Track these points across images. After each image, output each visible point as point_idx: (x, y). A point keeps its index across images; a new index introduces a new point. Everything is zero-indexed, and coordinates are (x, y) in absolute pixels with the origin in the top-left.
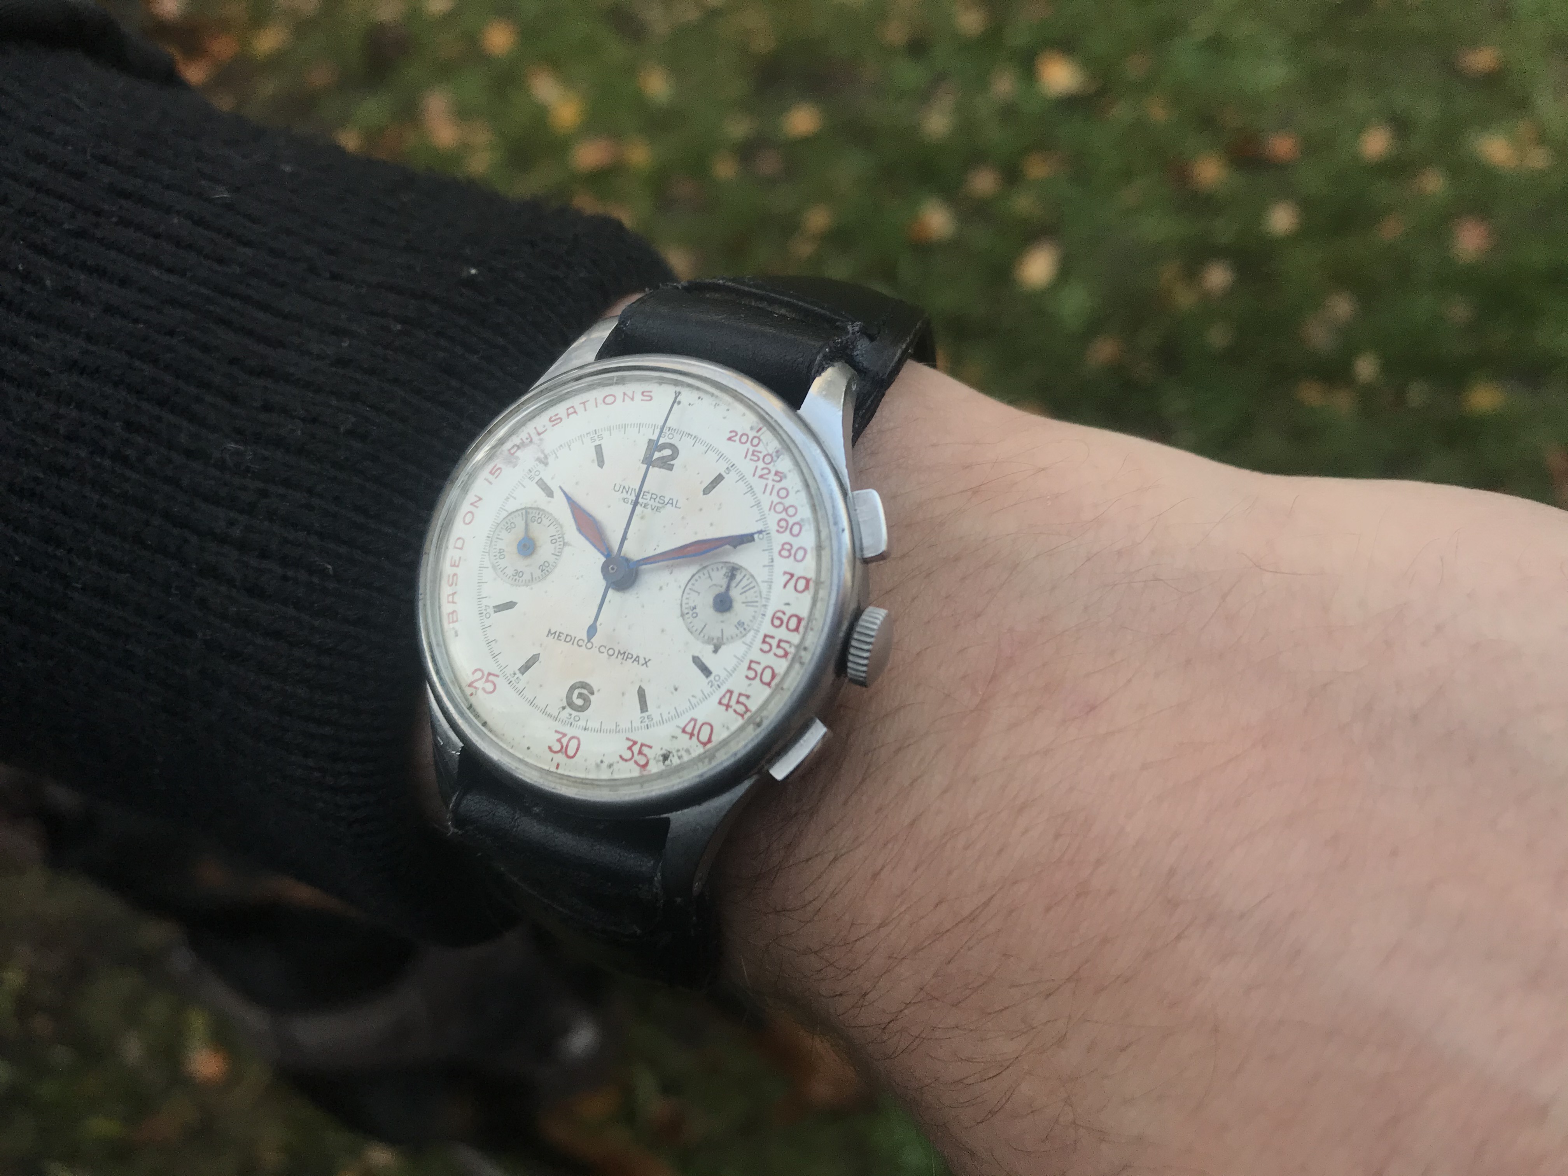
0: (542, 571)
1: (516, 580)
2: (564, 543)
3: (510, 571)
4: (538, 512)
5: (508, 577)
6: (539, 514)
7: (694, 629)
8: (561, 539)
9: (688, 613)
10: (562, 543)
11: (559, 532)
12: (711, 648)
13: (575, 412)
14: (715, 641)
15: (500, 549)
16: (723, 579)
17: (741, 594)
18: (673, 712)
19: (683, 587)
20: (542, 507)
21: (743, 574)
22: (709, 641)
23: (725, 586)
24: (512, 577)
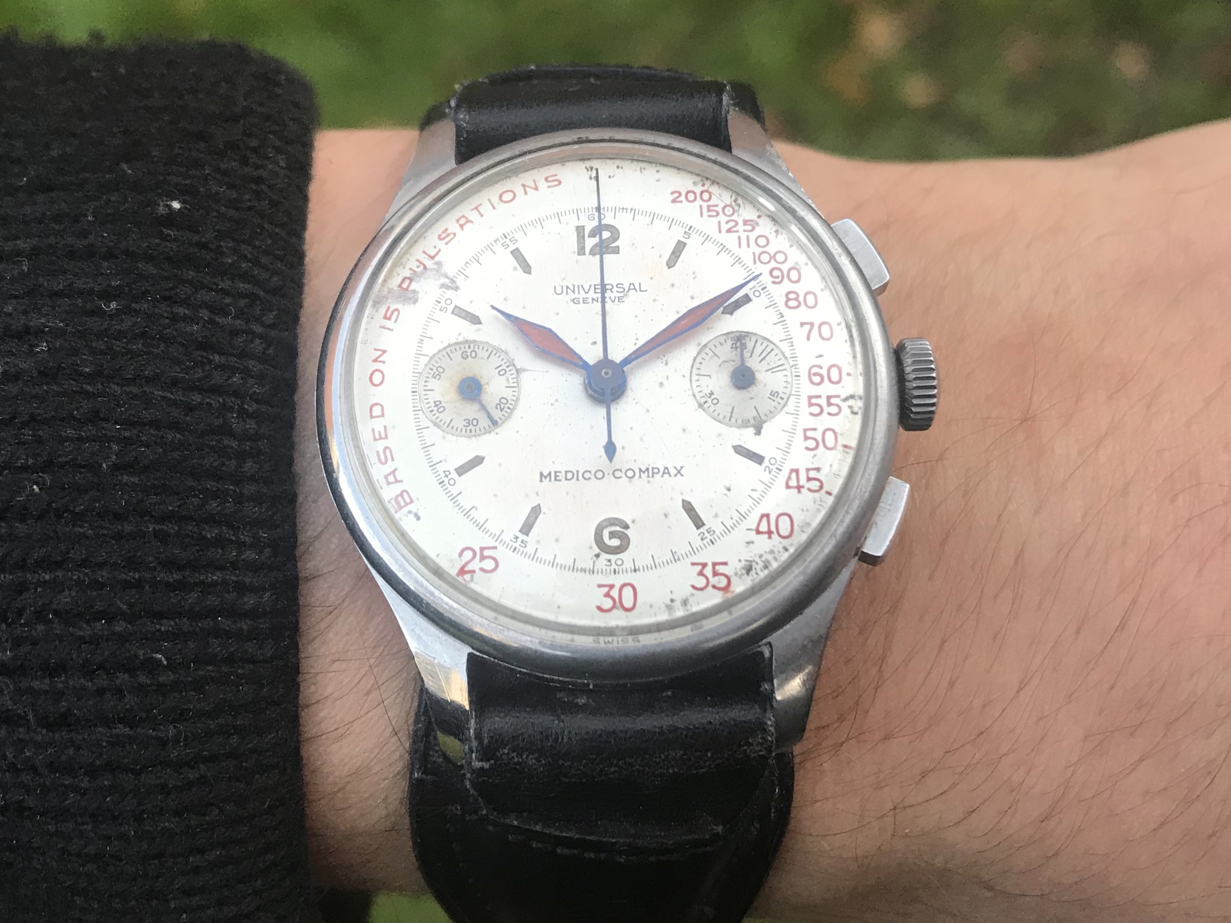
0: (502, 410)
1: (471, 431)
2: (517, 371)
3: (460, 423)
4: (467, 346)
5: (459, 430)
6: (469, 347)
7: (721, 417)
8: (511, 368)
9: (705, 402)
10: (514, 371)
11: (505, 361)
12: (751, 431)
13: (468, 221)
14: (752, 422)
15: (435, 402)
16: (732, 352)
17: (760, 362)
18: (736, 516)
19: (688, 375)
20: (472, 338)
21: (754, 340)
22: (745, 424)
23: (738, 359)
24: (464, 429)
